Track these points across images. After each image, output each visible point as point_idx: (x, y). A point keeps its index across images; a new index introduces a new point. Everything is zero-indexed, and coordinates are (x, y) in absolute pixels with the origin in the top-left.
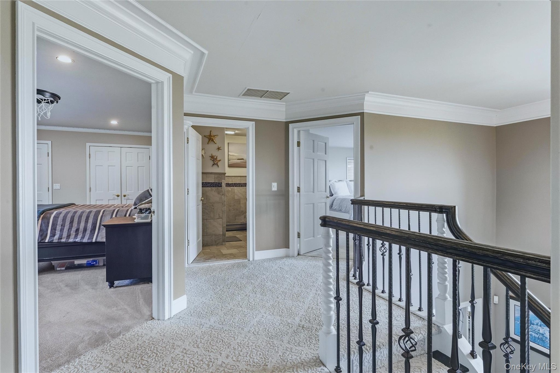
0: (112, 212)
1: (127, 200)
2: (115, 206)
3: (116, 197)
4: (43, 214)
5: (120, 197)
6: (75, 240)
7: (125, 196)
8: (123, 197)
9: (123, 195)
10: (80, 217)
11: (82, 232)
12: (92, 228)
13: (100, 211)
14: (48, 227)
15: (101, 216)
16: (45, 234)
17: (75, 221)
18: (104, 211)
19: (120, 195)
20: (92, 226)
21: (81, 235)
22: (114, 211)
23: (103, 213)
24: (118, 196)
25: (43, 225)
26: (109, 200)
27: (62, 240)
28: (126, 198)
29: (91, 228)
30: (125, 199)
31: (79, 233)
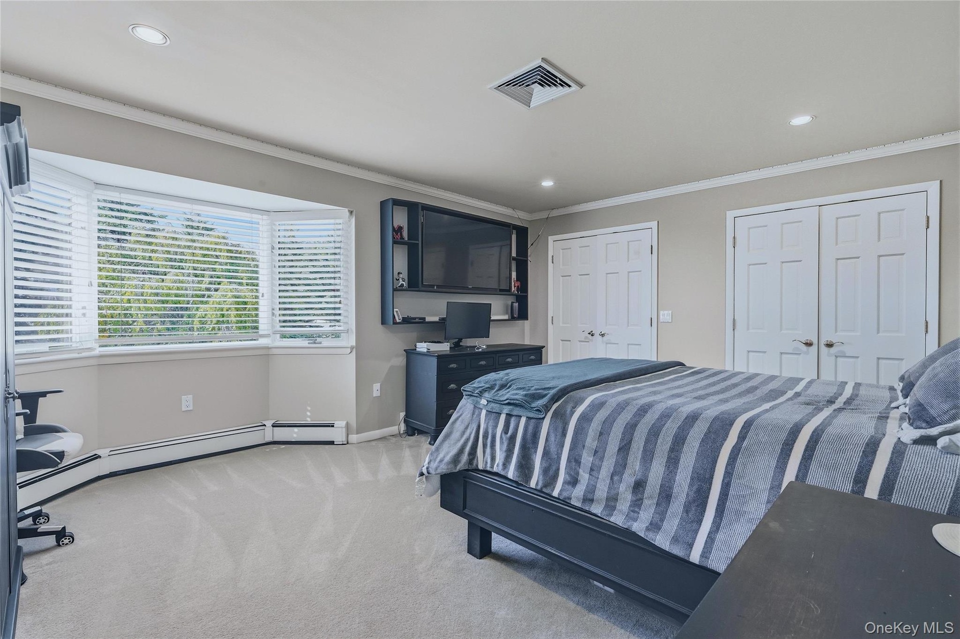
0: (783, 436)
1: (836, 357)
2: (798, 388)
3: (804, 348)
4: (560, 402)
5: (814, 348)
6: (629, 524)
7: (830, 345)
8: (824, 349)
9: (823, 342)
10: (654, 433)
11: (655, 501)
12: (692, 494)
13: (731, 424)
14: (563, 446)
15: (732, 451)
16: (554, 468)
17: (634, 445)
18: (748, 425)
19: (815, 341)
20: (691, 485)
21: (652, 510)
22: (795, 432)
23: (742, 437)
24: (809, 344)
25: (552, 438)
26: (782, 353)
27: (593, 506)
28: (833, 350)
29: (687, 494)
30: (829, 355)
31: (646, 502)
